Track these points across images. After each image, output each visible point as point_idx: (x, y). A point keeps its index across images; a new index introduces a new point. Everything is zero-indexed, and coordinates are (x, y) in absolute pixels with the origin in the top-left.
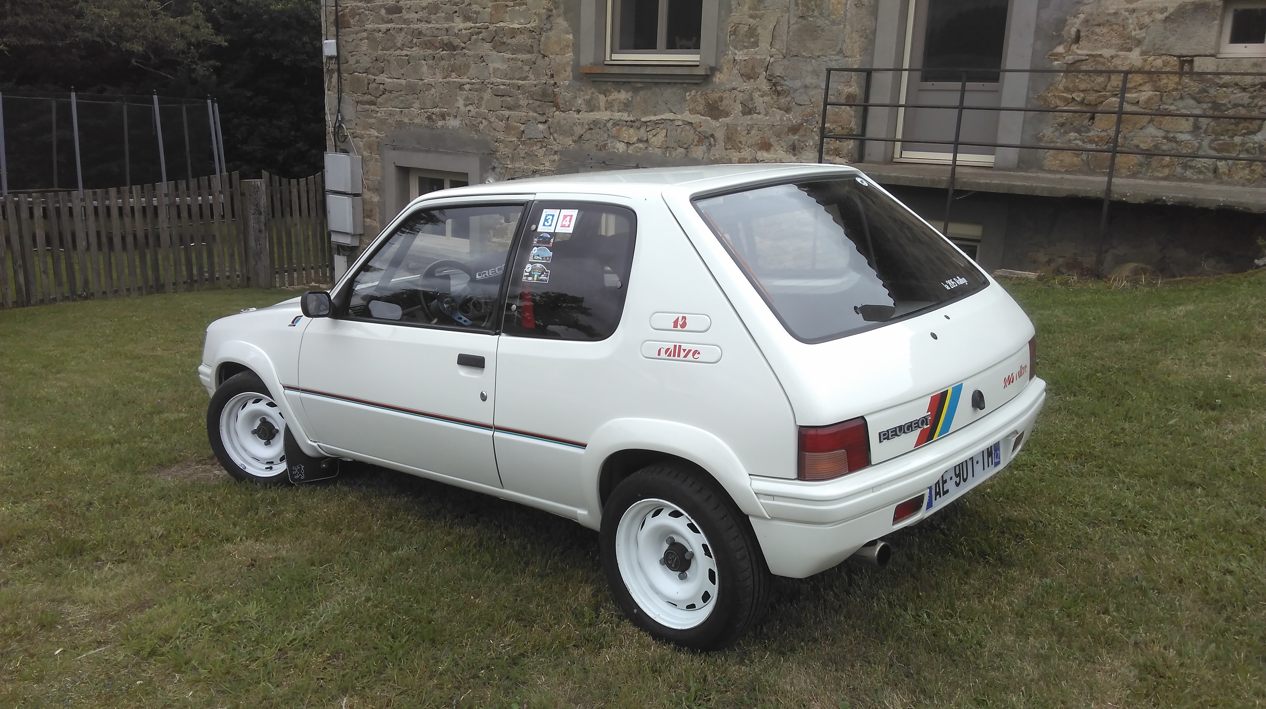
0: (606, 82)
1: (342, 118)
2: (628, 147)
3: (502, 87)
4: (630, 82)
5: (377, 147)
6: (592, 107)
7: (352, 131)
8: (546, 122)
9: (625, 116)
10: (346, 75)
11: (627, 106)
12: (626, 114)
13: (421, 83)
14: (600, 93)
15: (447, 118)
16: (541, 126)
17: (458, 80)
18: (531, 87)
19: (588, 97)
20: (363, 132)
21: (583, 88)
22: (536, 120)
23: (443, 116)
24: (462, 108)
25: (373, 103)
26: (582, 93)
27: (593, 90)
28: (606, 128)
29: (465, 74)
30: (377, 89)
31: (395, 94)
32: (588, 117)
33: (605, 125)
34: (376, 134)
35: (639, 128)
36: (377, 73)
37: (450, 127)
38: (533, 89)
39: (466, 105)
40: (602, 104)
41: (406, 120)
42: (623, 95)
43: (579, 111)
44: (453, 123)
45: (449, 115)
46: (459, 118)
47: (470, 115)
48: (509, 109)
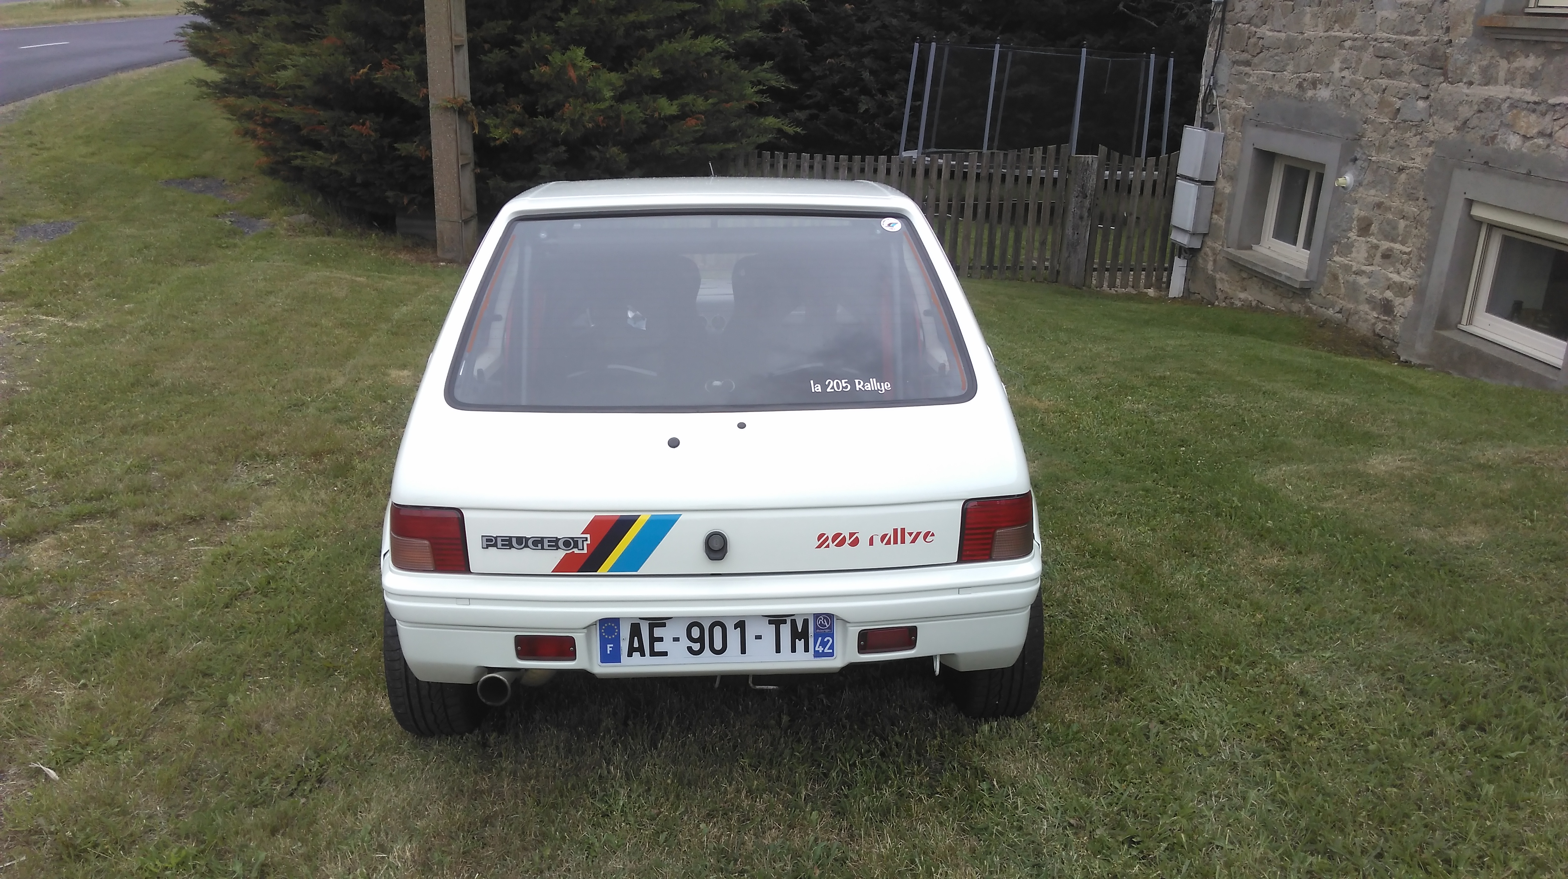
0: (1513, 40)
1: (1215, 83)
2: (1524, 142)
3: (1386, 45)
4: (1544, 42)
5: (1241, 122)
6: (1488, 79)
7: (1222, 99)
8: (1427, 98)
9: (1529, 95)
10: (1229, 26)
11: (1533, 79)
12: (1530, 92)
13: (1301, 37)
14: (1502, 57)
15: (1319, 86)
16: (1421, 104)
17: (1340, 34)
18: (1419, 45)
19: (1484, 63)
20: (1232, 102)
21: (1481, 49)
22: (1416, 94)
23: (1314, 84)
24: (1337, 75)
25: (1248, 64)
26: (1479, 57)
27: (1494, 52)
28: (1498, 112)
29: (1348, 26)
30: (1255, 44)
31: (1273, 52)
32: (1481, 92)
33: (1499, 108)
34: (1244, 105)
35: (1544, 114)
36: (1260, 24)
37: (1319, 99)
38: (1422, 49)
39: (1341, 70)
40: (1502, 75)
41: (1276, 88)
42: (1530, 62)
43: (1471, 83)
44: (1324, 93)
45: (1321, 83)
46: (1331, 87)
47: (1344, 83)
48: (1389, 76)
